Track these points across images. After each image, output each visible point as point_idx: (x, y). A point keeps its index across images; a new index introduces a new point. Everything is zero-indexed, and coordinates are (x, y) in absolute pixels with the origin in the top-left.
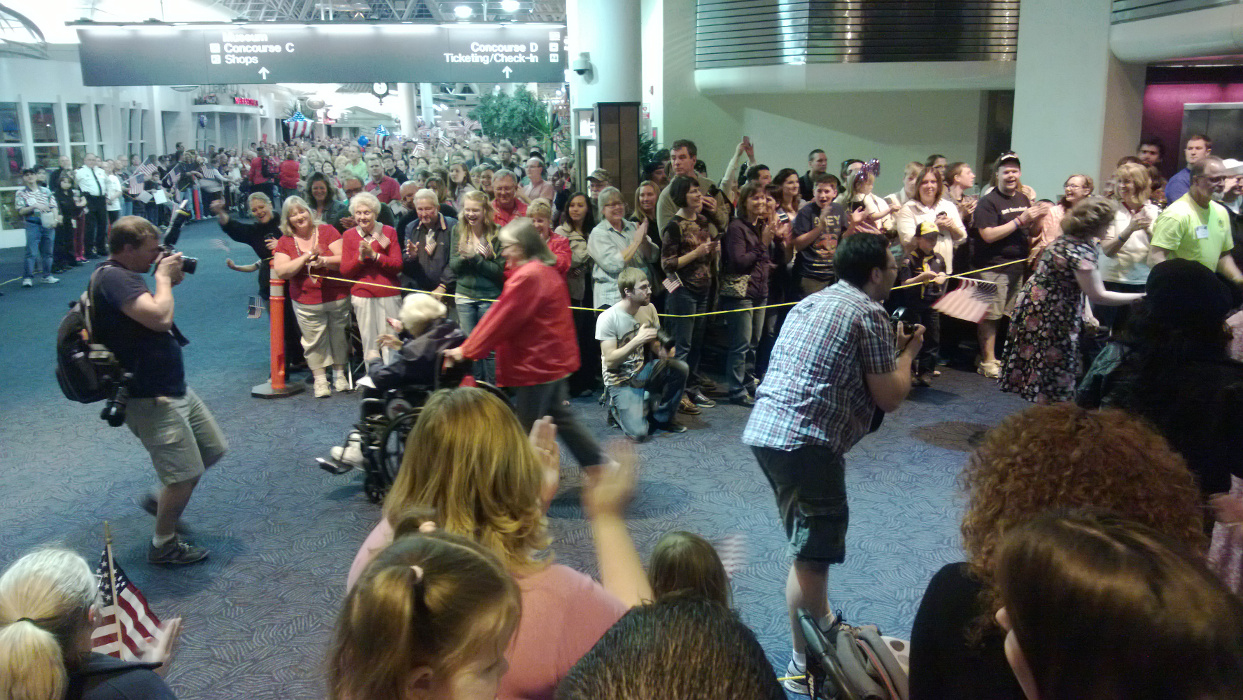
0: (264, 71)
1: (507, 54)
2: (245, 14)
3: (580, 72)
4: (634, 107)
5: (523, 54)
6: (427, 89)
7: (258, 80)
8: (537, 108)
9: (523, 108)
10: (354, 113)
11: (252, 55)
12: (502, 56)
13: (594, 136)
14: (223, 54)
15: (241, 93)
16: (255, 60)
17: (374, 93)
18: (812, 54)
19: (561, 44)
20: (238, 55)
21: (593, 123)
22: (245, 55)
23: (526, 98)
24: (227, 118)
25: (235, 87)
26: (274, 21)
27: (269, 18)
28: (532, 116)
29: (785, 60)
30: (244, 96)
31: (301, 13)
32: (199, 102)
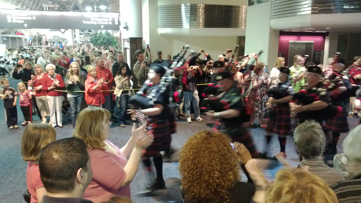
0: (26, 25)
2: (19, 7)
3: (125, 28)
4: (140, 39)
5: (107, 22)
6: (77, 31)
7: (24, 28)
8: (112, 37)
9: (107, 37)
10: (54, 37)
11: (22, 20)
12: (101, 22)
13: (129, 47)
14: (12, 19)
15: (18, 31)
16: (23, 22)
17: (61, 31)
18: (191, 25)
19: (119, 19)
20: (17, 20)
21: (129, 43)
22: (19, 20)
23: (108, 34)
24: (13, 39)
25: (16, 29)
26: (29, 9)
27: (27, 9)
28: (110, 40)
29: (183, 26)
30: (19, 32)
31: (38, 7)
32: (3, 33)
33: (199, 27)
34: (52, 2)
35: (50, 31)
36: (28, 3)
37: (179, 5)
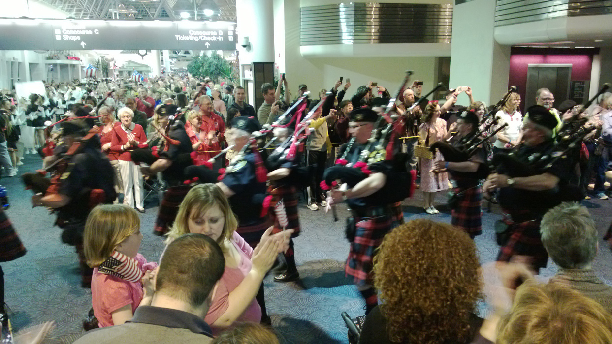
0: (83, 44)
1: (207, 36)
2: (73, 14)
3: (244, 46)
4: (272, 64)
5: (215, 36)
6: (166, 53)
7: (80, 48)
8: (223, 62)
9: (215, 62)
10: (129, 64)
11: (77, 35)
12: (205, 37)
13: (252, 78)
14: (62, 35)
15: (71, 54)
16: (79, 38)
17: (139, 54)
18: (356, 39)
19: (234, 32)
20: (70, 35)
21: (251, 72)
22: (73, 35)
23: (217, 57)
24: (63, 66)
25: (68, 51)
26: (88, 18)
27: (85, 17)
28: (220, 66)
29: (343, 42)
30: (72, 56)
31: (102, 14)
32: (48, 58)
33: (369, 43)
34: (125, 5)
35: (121, 53)
36: (87, 7)
37: (336, 5)
